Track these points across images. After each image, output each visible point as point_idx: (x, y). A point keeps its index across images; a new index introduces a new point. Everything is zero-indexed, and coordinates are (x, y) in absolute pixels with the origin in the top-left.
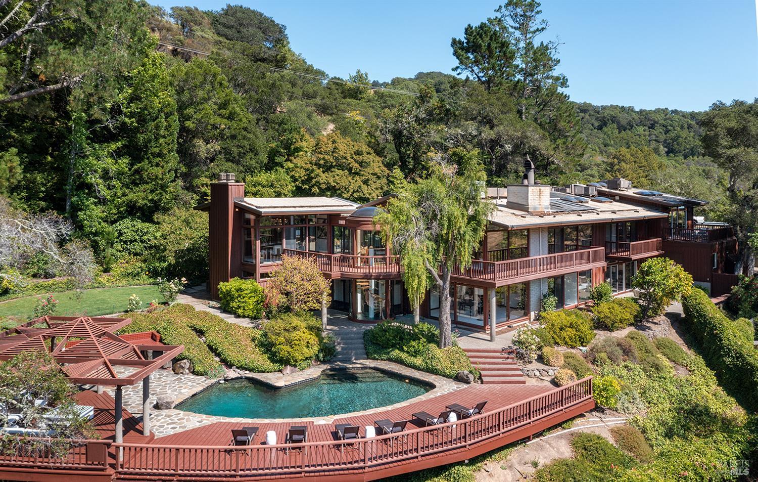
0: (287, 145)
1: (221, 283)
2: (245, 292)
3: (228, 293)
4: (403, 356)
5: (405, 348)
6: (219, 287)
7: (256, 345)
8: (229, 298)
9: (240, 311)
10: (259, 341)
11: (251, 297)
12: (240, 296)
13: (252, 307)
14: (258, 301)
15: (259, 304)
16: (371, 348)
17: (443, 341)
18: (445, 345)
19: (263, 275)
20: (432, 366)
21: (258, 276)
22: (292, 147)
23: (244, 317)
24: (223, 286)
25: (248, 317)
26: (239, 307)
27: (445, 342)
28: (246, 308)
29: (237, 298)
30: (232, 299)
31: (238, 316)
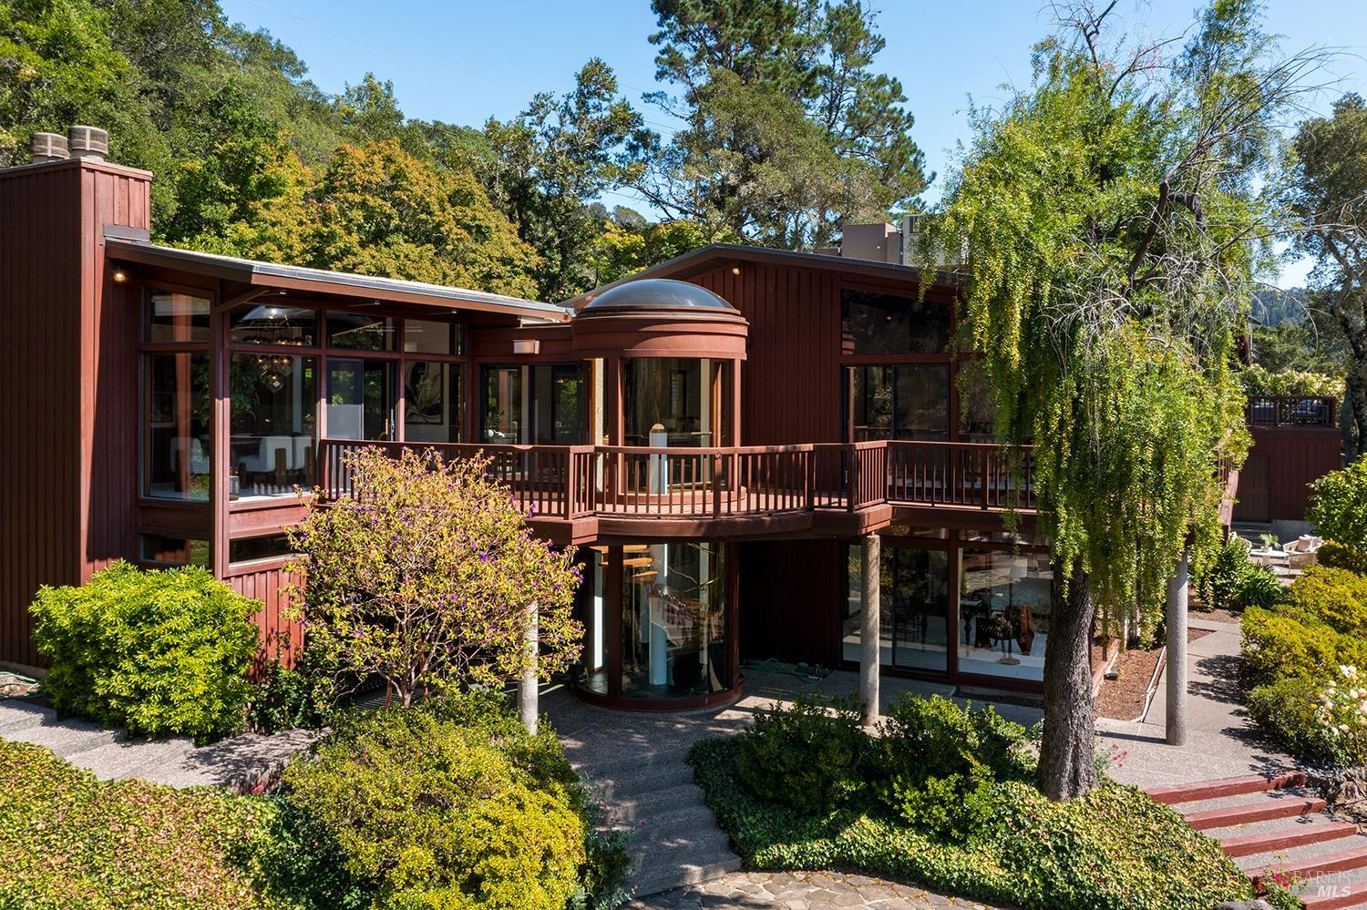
1: (46, 592)
2: (172, 623)
3: (85, 634)
6: (35, 608)
8: (88, 656)
9: (147, 714)
11: (197, 644)
12: (143, 643)
13: (200, 689)
14: (225, 660)
15: (231, 671)
16: (751, 823)
17: (1069, 764)
18: (1075, 781)
19: (245, 548)
21: (222, 550)
23: (164, 734)
24: (55, 604)
25: (185, 733)
26: (141, 694)
27: (1076, 771)
28: (175, 696)
29: (132, 652)
30: (108, 658)
31: (135, 735)
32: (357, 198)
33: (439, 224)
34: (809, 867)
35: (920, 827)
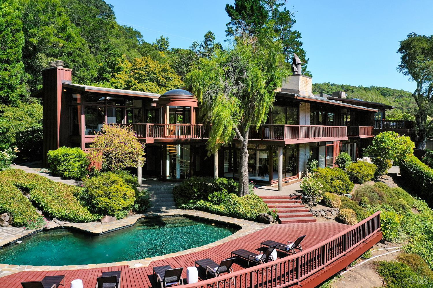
0: (112, 65)
1: (50, 151)
2: (70, 157)
3: (56, 158)
4: (208, 204)
5: (209, 198)
6: (48, 154)
7: (77, 200)
8: (56, 163)
9: (66, 173)
10: (81, 196)
11: (76, 161)
12: (65, 160)
13: (76, 170)
14: (82, 165)
15: (83, 167)
16: (180, 200)
17: (242, 190)
18: (243, 193)
19: (87, 145)
20: (235, 211)
21: (83, 145)
22: (116, 67)
23: (69, 178)
24: (51, 153)
25: (73, 178)
26: (65, 170)
27: (244, 191)
28: (71, 171)
29: (63, 162)
30: (59, 163)
31: (64, 178)
32: (137, 71)
33: (158, 77)
34: (189, 209)
35: (212, 201)
